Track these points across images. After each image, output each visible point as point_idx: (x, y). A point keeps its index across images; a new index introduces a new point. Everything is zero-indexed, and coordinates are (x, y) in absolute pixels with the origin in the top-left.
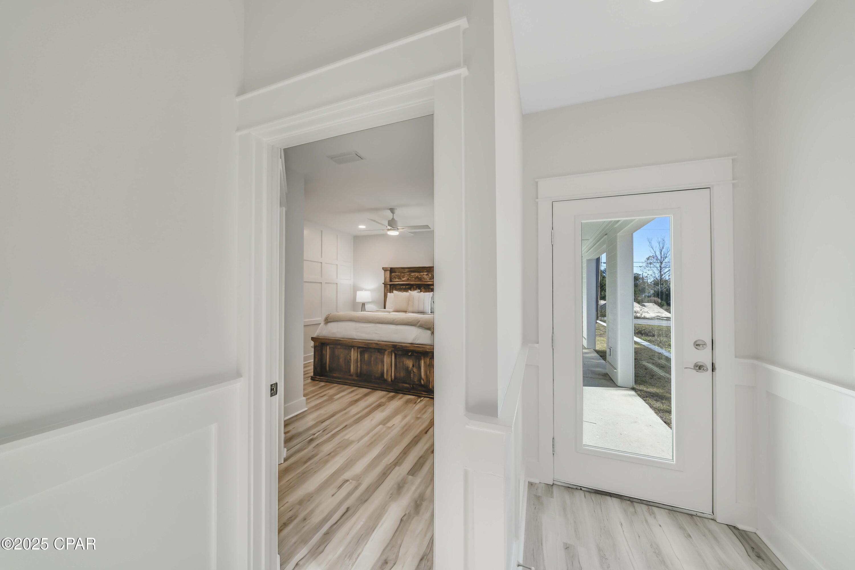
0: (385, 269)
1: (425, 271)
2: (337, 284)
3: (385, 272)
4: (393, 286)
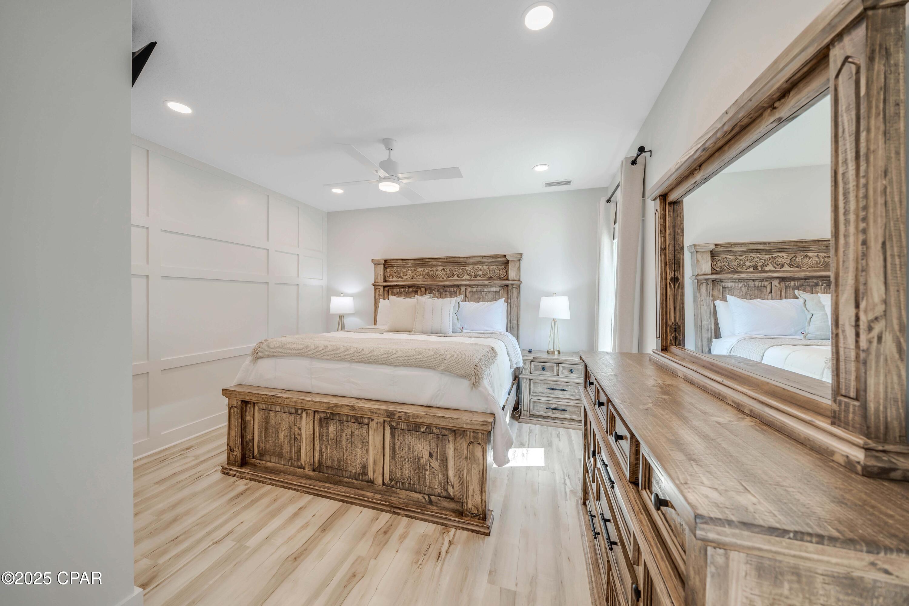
0: (376, 263)
1: (440, 264)
2: (298, 285)
3: (376, 266)
4: (388, 288)
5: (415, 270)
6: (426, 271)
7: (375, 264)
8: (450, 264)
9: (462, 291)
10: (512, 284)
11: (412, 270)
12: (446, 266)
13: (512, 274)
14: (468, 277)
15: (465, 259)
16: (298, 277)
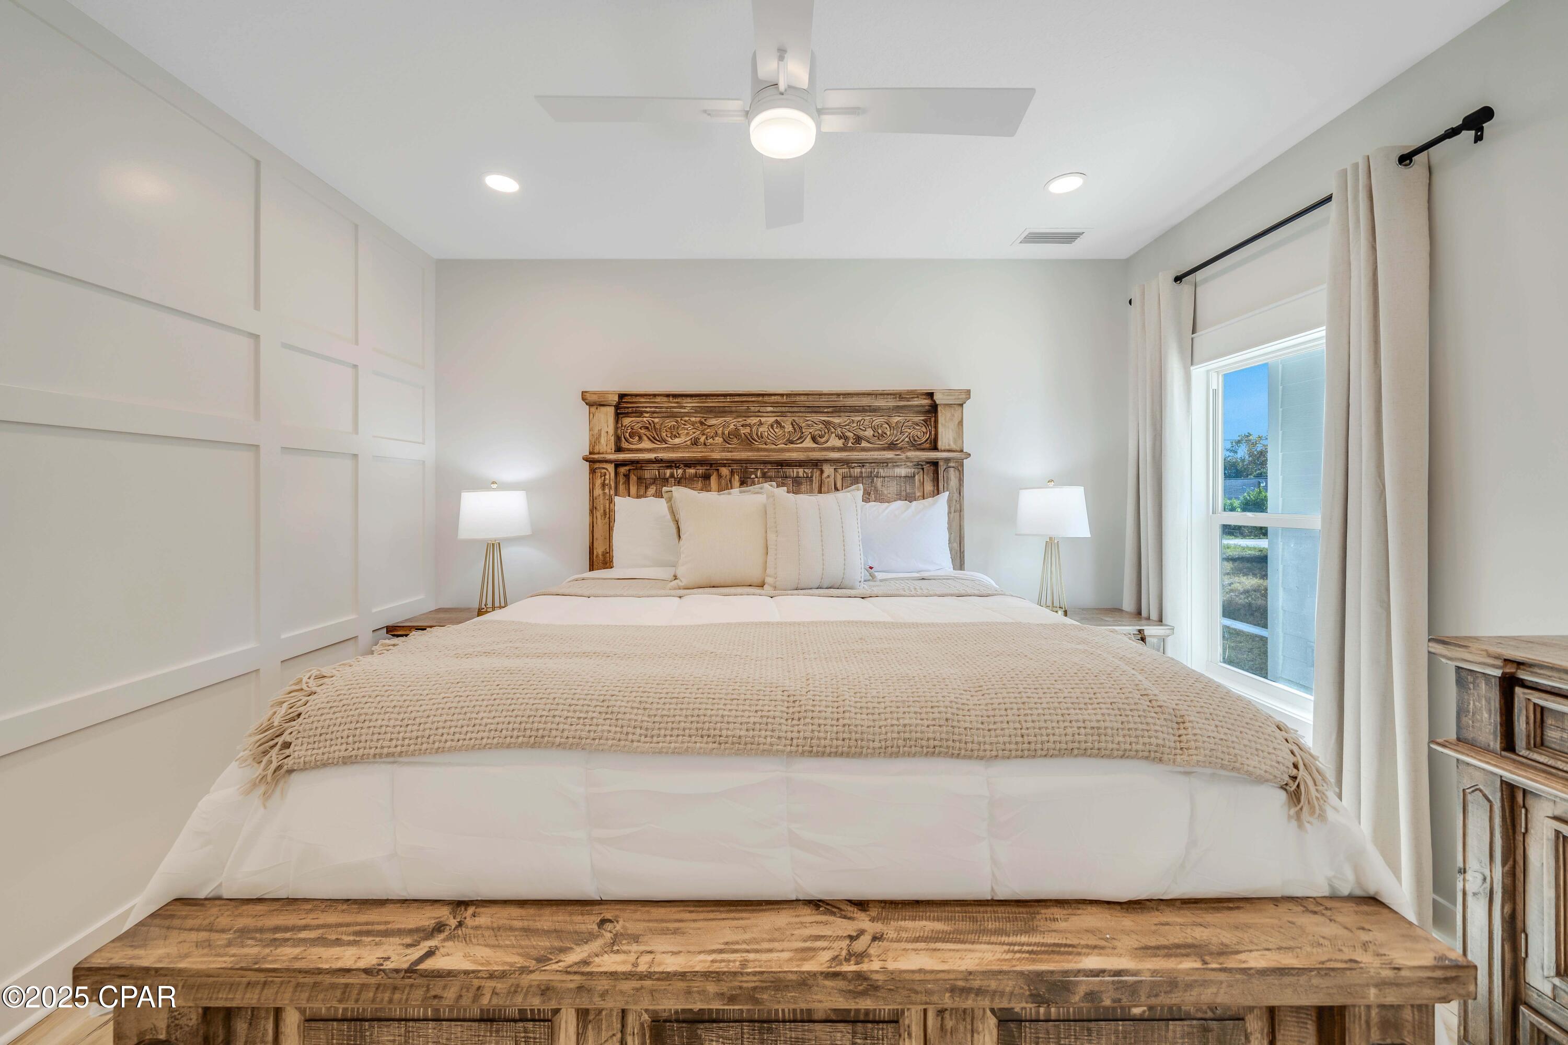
0: (593, 402)
1: (768, 409)
2: (355, 456)
3: (593, 409)
4: (627, 468)
5: (702, 423)
6: (732, 426)
7: (590, 405)
8: (795, 409)
9: (825, 475)
10: (947, 460)
11: (693, 424)
12: (783, 414)
13: (946, 437)
14: (839, 443)
15: (834, 398)
16: (357, 433)
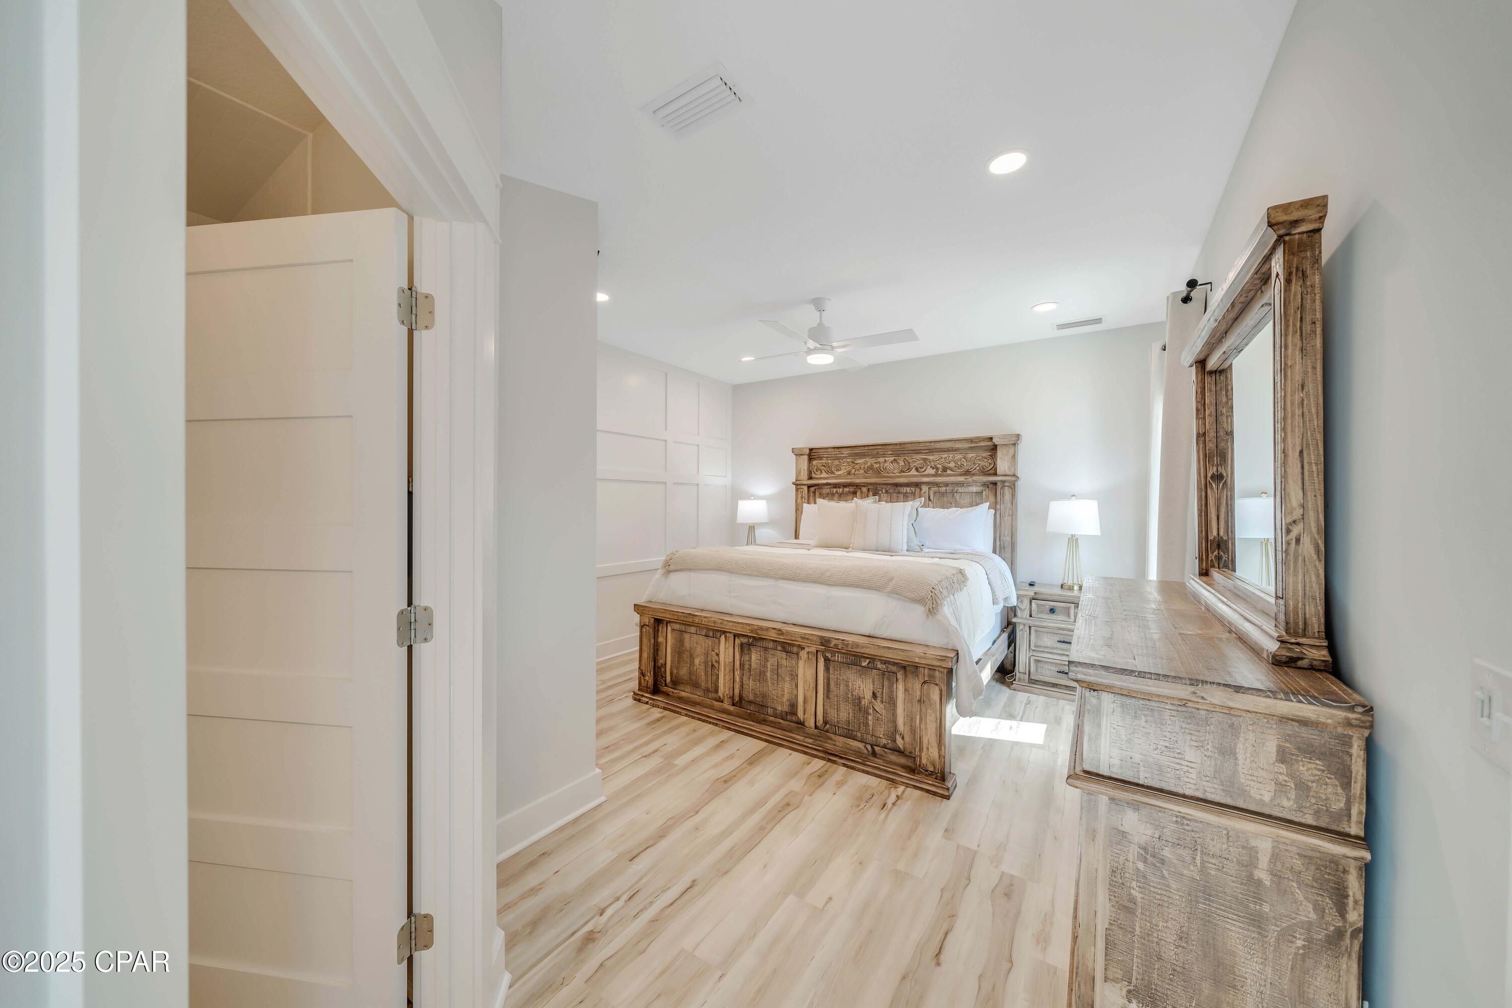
1: (887, 453)
2: (698, 485)
3: (798, 457)
4: (814, 488)
5: (853, 462)
6: (869, 464)
7: (796, 455)
8: (905, 452)
9: (923, 491)
10: (1003, 482)
11: (848, 463)
12: (898, 455)
13: (1003, 465)
14: (933, 472)
15: (928, 444)
16: (698, 474)
